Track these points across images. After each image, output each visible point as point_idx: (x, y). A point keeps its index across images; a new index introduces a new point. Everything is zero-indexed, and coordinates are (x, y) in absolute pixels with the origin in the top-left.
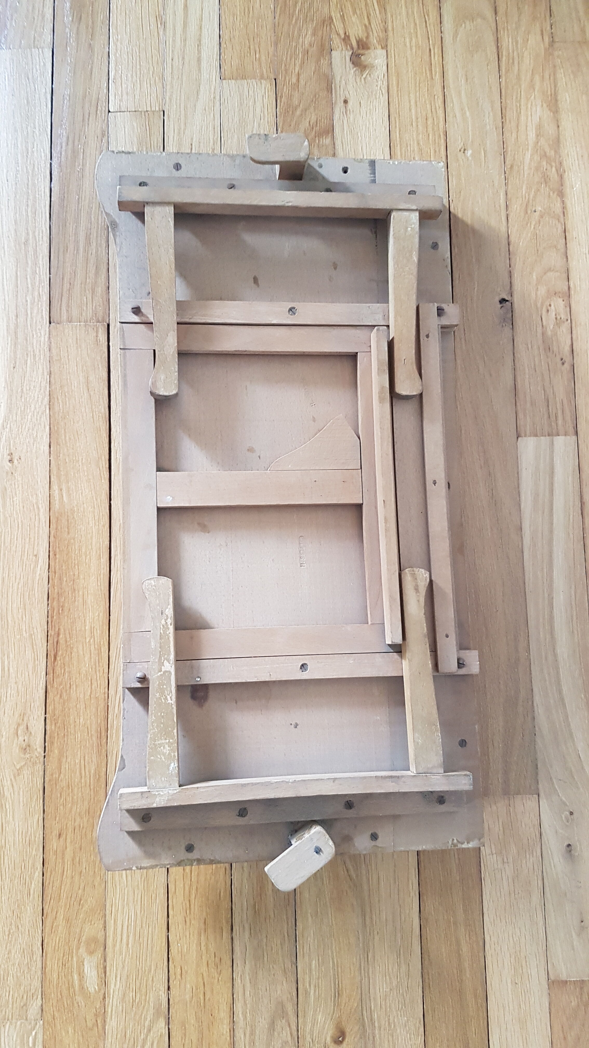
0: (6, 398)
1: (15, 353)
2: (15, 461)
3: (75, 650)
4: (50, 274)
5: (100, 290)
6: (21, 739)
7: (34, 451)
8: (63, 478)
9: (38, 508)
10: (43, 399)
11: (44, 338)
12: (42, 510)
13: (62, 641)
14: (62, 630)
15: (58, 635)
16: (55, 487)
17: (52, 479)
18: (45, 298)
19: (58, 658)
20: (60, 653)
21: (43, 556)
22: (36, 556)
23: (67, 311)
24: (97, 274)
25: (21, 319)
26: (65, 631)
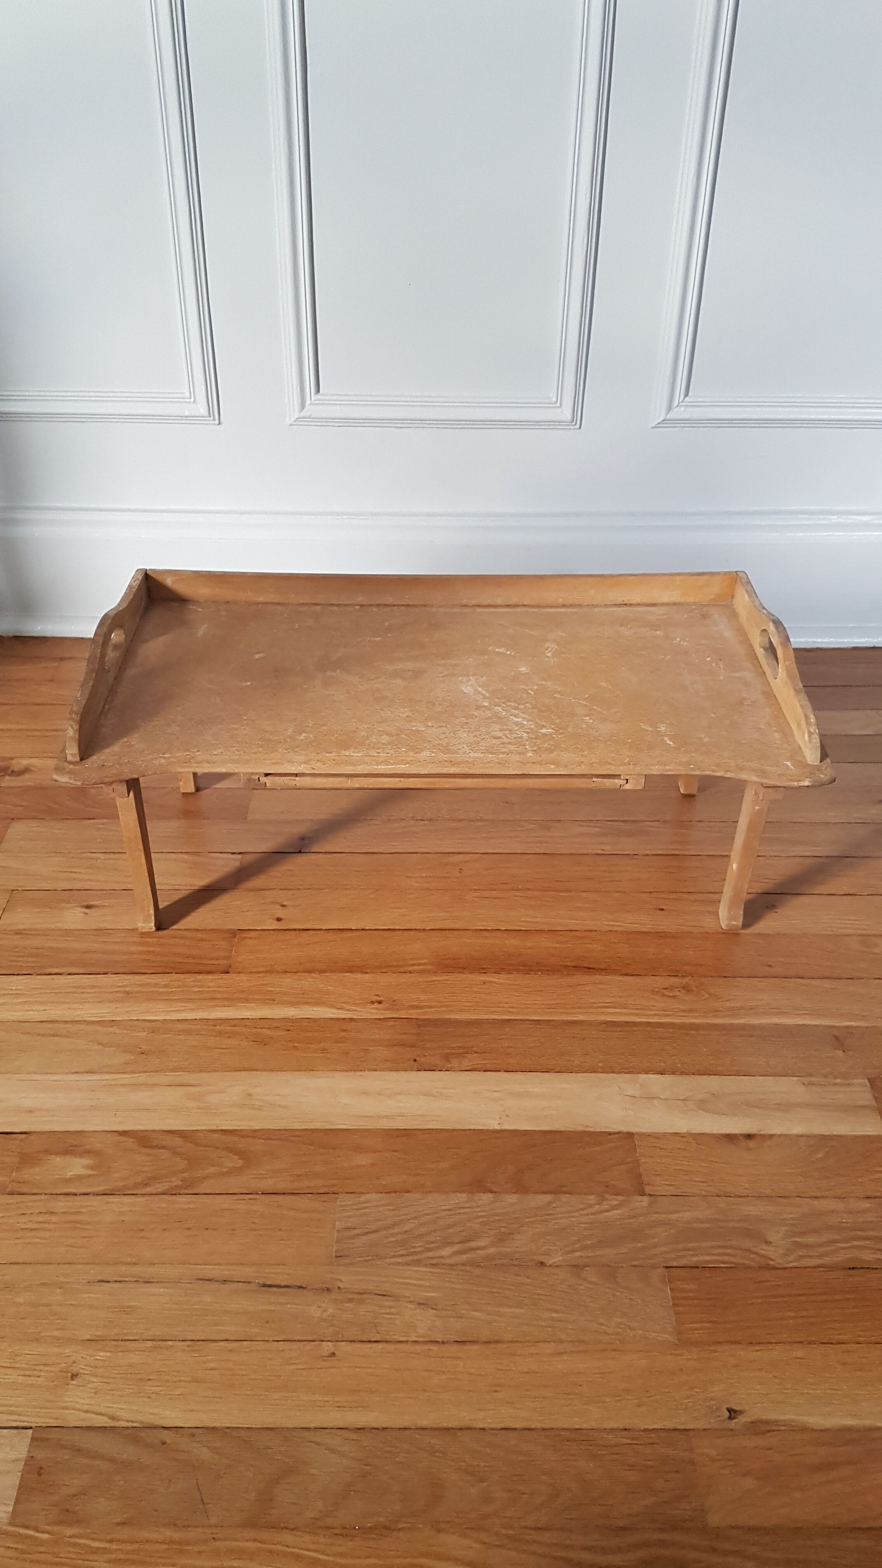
0: (307, 1007)
1: (257, 1000)
2: (381, 998)
3: (581, 954)
4: (172, 973)
5: (199, 935)
6: (678, 994)
7: (370, 985)
8: (400, 963)
9: (432, 981)
10: (313, 978)
11: (243, 977)
12: (434, 978)
13: (573, 964)
14: (562, 963)
15: (568, 966)
16: (411, 969)
17: (402, 970)
18: (200, 977)
19: (591, 966)
20: (586, 965)
21: (483, 978)
22: (484, 983)
23: (217, 959)
24: (182, 938)
25: (218, 996)
26: (563, 961)
